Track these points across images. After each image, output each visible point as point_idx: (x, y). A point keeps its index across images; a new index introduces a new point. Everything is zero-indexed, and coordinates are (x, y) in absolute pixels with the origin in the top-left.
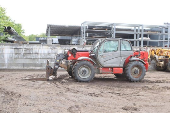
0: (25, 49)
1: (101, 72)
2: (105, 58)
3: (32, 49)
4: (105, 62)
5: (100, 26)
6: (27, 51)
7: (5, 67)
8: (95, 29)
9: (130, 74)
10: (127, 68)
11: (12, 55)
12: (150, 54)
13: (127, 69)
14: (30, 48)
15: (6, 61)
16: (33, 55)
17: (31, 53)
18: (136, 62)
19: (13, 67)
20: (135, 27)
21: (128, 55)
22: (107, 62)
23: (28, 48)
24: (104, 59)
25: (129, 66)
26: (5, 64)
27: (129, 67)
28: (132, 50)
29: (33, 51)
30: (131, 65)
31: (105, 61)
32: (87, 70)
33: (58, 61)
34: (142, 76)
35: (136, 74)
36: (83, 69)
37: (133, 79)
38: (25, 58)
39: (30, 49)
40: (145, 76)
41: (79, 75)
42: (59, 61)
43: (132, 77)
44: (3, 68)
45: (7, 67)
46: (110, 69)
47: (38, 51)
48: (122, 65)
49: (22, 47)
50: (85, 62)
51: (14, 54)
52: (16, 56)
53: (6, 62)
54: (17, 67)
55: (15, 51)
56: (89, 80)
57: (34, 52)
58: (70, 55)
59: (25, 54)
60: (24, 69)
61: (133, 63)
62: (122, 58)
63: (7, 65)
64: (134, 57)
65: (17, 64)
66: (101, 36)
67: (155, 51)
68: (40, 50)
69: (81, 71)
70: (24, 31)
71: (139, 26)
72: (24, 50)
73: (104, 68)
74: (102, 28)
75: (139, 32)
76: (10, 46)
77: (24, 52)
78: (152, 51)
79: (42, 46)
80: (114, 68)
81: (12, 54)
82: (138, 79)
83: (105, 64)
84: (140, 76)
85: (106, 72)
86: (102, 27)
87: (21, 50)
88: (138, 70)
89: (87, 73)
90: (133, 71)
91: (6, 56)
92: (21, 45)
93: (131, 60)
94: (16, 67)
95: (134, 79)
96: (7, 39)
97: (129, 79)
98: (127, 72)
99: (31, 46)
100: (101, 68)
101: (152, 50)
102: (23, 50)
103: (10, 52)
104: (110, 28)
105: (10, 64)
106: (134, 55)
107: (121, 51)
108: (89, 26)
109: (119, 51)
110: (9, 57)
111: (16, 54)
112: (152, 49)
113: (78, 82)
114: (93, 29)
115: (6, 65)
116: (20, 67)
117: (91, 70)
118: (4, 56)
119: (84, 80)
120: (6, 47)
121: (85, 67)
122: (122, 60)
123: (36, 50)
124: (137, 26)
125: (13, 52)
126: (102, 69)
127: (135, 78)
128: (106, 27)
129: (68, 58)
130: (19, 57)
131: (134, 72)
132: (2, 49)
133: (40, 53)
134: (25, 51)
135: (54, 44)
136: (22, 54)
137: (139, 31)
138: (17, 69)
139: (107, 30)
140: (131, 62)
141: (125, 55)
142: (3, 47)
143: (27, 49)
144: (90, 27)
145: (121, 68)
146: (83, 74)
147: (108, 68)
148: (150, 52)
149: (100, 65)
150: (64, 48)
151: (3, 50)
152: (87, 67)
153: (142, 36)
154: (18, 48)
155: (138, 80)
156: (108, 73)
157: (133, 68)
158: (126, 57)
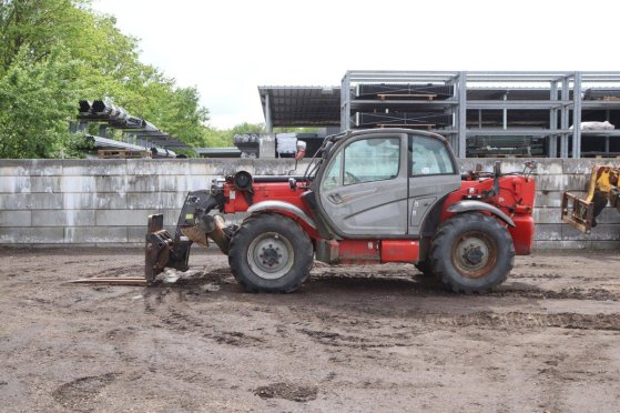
0: (130, 178)
1: (334, 254)
2: (349, 206)
3: (155, 176)
4: (349, 220)
5: (407, 87)
6: (138, 184)
7: (66, 240)
8: (387, 98)
9: (447, 263)
10: (436, 242)
11: (90, 199)
12: (593, 187)
13: (436, 246)
14: (148, 173)
15: (70, 219)
16: (159, 199)
17: (153, 189)
18: (474, 217)
19: (94, 240)
20: (554, 82)
21: (440, 190)
22: (357, 218)
23: (141, 173)
24: (345, 206)
25: (442, 233)
26: (67, 230)
27: (442, 238)
28: (455, 172)
29: (156, 184)
30: (452, 230)
31: (348, 213)
32: (282, 251)
33: (189, 216)
34: (496, 272)
35: (473, 264)
36: (266, 245)
37: (459, 285)
38: (131, 207)
39: (147, 176)
40: (512, 272)
41: (250, 267)
42: (195, 218)
43: (458, 273)
44: (61, 241)
45: (72, 240)
46: (371, 245)
47: (176, 181)
48: (415, 231)
49: (120, 170)
50: (272, 220)
51: (95, 196)
52: (102, 202)
53: (71, 222)
54: (107, 240)
55: (97, 184)
56: (288, 286)
57: (161, 187)
58: (232, 195)
59: (130, 196)
60: (129, 246)
61: (461, 223)
62: (417, 203)
63: (73, 232)
64: (474, 198)
65: (105, 231)
66: (408, 122)
67: (612, 174)
68: (181, 180)
69: (260, 252)
70: (205, 111)
71: (566, 78)
72: (126, 181)
73: (347, 240)
74: (412, 93)
75: (565, 100)
76: (80, 168)
77: (127, 187)
78: (599, 175)
79: (187, 164)
80: (384, 243)
81: (87, 195)
82: (480, 283)
83: (351, 227)
84: (491, 271)
85: (353, 257)
86: (412, 87)
87: (119, 179)
88: (484, 250)
89: (280, 260)
90: (462, 253)
91: (71, 202)
92: (116, 164)
93: (454, 211)
94: (101, 240)
95: (466, 281)
96: (90, 142)
97: (445, 281)
98: (435, 257)
99: (152, 167)
100: (334, 243)
101: (602, 169)
102: (123, 182)
103: (81, 190)
104: (444, 92)
105: (83, 230)
106: (477, 192)
107: (410, 175)
108: (363, 88)
109: (402, 180)
110: (78, 206)
111: (102, 194)
112: (599, 166)
113: (248, 292)
114: (379, 98)
115: (70, 232)
116: (115, 240)
117: (296, 248)
118: (62, 203)
119: (269, 285)
120: (68, 170)
121: (272, 237)
122: (414, 212)
123: (167, 178)
124: (560, 79)
125: (94, 188)
126: (337, 244)
127: (471, 277)
128: (430, 89)
129: (226, 205)
130: (113, 205)
131: (465, 256)
132: (56, 179)
133: (181, 188)
134: (130, 183)
135: (283, 155)
136: (122, 195)
137: (565, 95)
138: (104, 246)
139: (434, 99)
140: (453, 220)
141: (428, 192)
142: (60, 170)
143: (140, 178)
144: (368, 92)
145: (413, 243)
146: (264, 262)
147: (361, 241)
148: (594, 177)
149: (330, 232)
150: (268, 170)
151: (59, 182)
152: (280, 239)
153: (577, 115)
154: (108, 173)
155: (482, 288)
156: (363, 262)
157: (461, 240)
158: (432, 201)
